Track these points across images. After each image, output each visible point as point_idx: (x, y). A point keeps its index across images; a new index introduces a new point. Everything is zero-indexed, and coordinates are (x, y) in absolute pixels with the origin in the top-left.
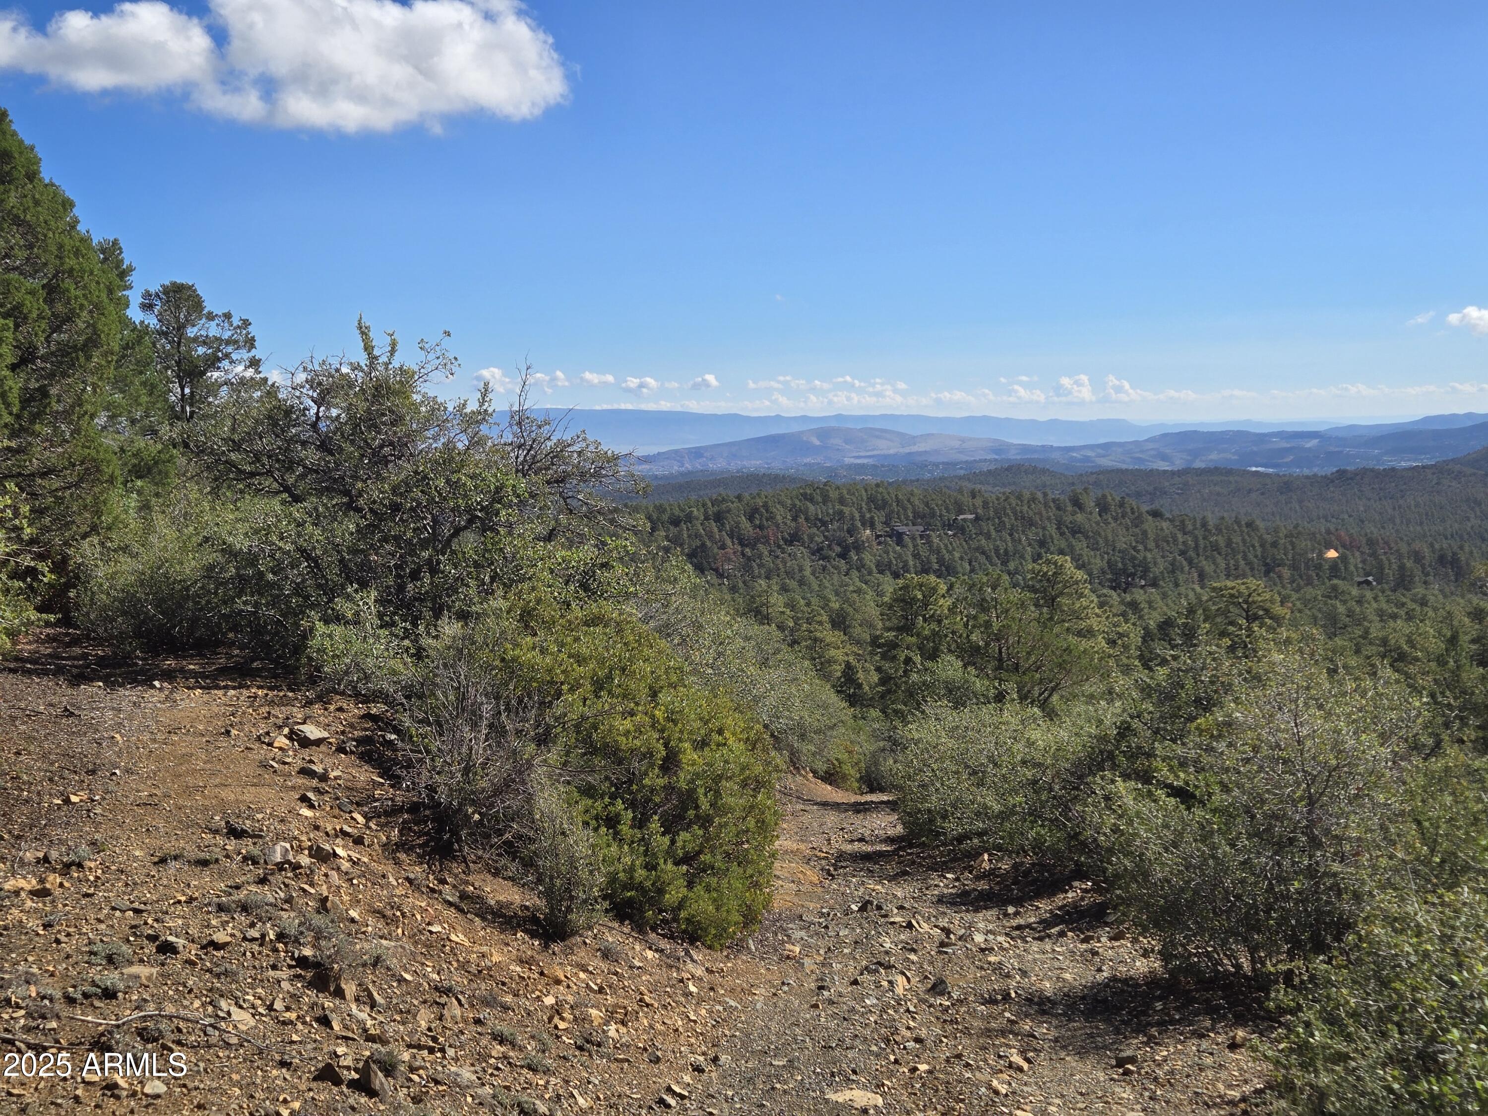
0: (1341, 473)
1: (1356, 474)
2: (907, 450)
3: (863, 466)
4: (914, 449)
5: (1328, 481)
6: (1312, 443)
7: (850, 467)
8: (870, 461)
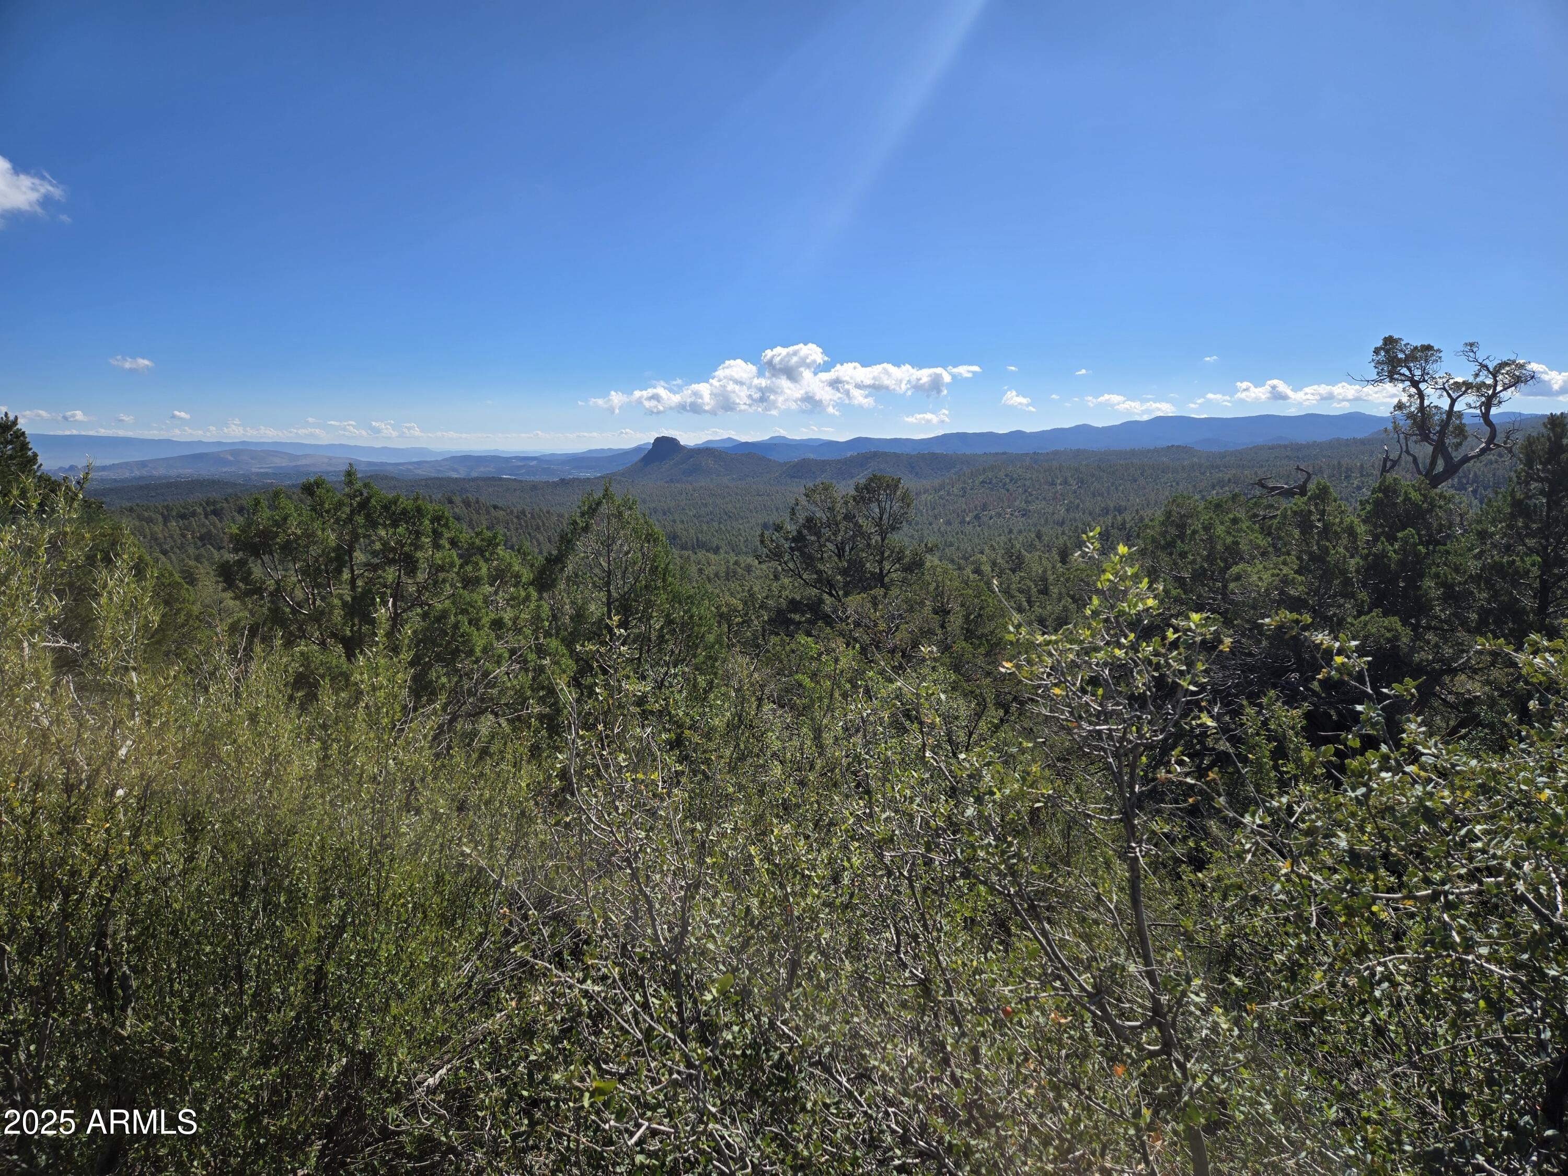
0: (562, 480)
1: (570, 480)
2: (294, 464)
3: (266, 473)
4: (299, 463)
5: (555, 485)
6: (534, 463)
7: (258, 474)
8: (270, 471)
